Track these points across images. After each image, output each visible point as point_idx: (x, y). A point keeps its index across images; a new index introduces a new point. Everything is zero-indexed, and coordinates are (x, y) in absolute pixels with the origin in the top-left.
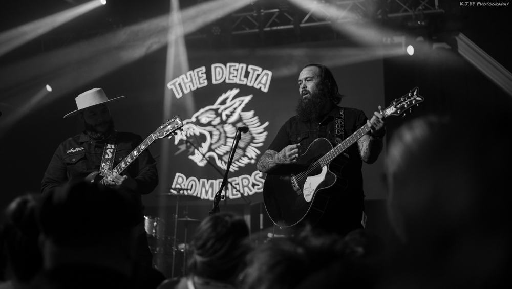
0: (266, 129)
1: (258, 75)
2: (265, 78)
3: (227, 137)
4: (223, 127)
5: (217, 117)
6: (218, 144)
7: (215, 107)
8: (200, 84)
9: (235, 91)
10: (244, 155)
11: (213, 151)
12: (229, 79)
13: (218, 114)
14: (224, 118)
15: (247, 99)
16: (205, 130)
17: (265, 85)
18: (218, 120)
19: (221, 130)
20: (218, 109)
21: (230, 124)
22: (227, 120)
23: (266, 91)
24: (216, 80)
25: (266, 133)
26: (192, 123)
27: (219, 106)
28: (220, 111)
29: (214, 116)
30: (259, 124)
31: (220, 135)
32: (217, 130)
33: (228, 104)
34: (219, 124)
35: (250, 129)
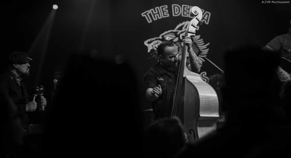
0: (208, 47)
2: (207, 16)
4: (180, 44)
5: (176, 37)
7: (174, 31)
8: (164, 15)
9: (188, 22)
12: (184, 14)
13: (177, 36)
14: (181, 38)
17: (207, 20)
18: (177, 39)
19: (179, 45)
20: (177, 32)
23: (207, 23)
24: (175, 14)
25: (208, 49)
26: (159, 39)
27: (177, 31)
28: (178, 33)
29: (174, 36)
30: (203, 43)
31: (179, 48)
32: (177, 45)
33: (183, 30)
34: (178, 42)
35: (198, 46)
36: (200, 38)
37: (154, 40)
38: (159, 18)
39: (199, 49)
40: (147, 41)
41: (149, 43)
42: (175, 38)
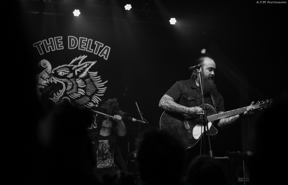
0: (106, 85)
1: (101, 49)
2: (106, 50)
3: (78, 87)
4: (75, 80)
5: (71, 73)
6: (71, 92)
7: (69, 65)
8: (58, 48)
9: (84, 57)
10: (91, 101)
11: (68, 96)
12: (80, 48)
13: (71, 70)
14: (76, 73)
15: (93, 63)
16: (61, 81)
17: (106, 55)
18: (71, 75)
19: (74, 82)
20: (73, 67)
21: (80, 78)
22: (78, 75)
23: (106, 59)
24: (70, 47)
27: (72, 65)
28: (73, 69)
29: (69, 72)
30: (101, 81)
31: (73, 85)
32: (71, 82)
33: (79, 65)
34: (72, 78)
35: (95, 84)
36: (98, 75)
38: (52, 50)
39: (96, 87)
42: (69, 73)
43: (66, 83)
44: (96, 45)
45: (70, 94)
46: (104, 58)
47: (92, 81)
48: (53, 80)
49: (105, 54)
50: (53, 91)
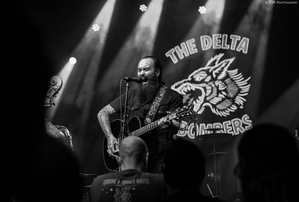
0: (249, 82)
1: (239, 42)
2: (244, 43)
3: (218, 91)
4: (214, 83)
5: (208, 76)
6: (211, 97)
7: (206, 68)
8: (192, 51)
9: (221, 55)
10: (234, 103)
11: (208, 102)
12: (215, 46)
14: (214, 76)
15: (231, 60)
16: (200, 86)
18: (209, 78)
19: (213, 85)
20: (209, 69)
21: (219, 80)
22: (217, 77)
23: (246, 53)
24: (204, 48)
25: (249, 85)
26: (188, 81)
27: (209, 68)
28: (210, 71)
29: (206, 75)
30: (243, 79)
31: (212, 89)
32: (210, 85)
33: (217, 65)
34: (210, 81)
35: (237, 83)
36: (239, 73)
37: (182, 83)
38: (186, 56)
39: (238, 87)
40: (174, 86)
41: (176, 87)
42: (206, 77)
43: (205, 88)
44: (232, 40)
45: (210, 100)
46: (243, 52)
47: (233, 80)
48: (190, 87)
49: (244, 47)
50: (192, 99)
